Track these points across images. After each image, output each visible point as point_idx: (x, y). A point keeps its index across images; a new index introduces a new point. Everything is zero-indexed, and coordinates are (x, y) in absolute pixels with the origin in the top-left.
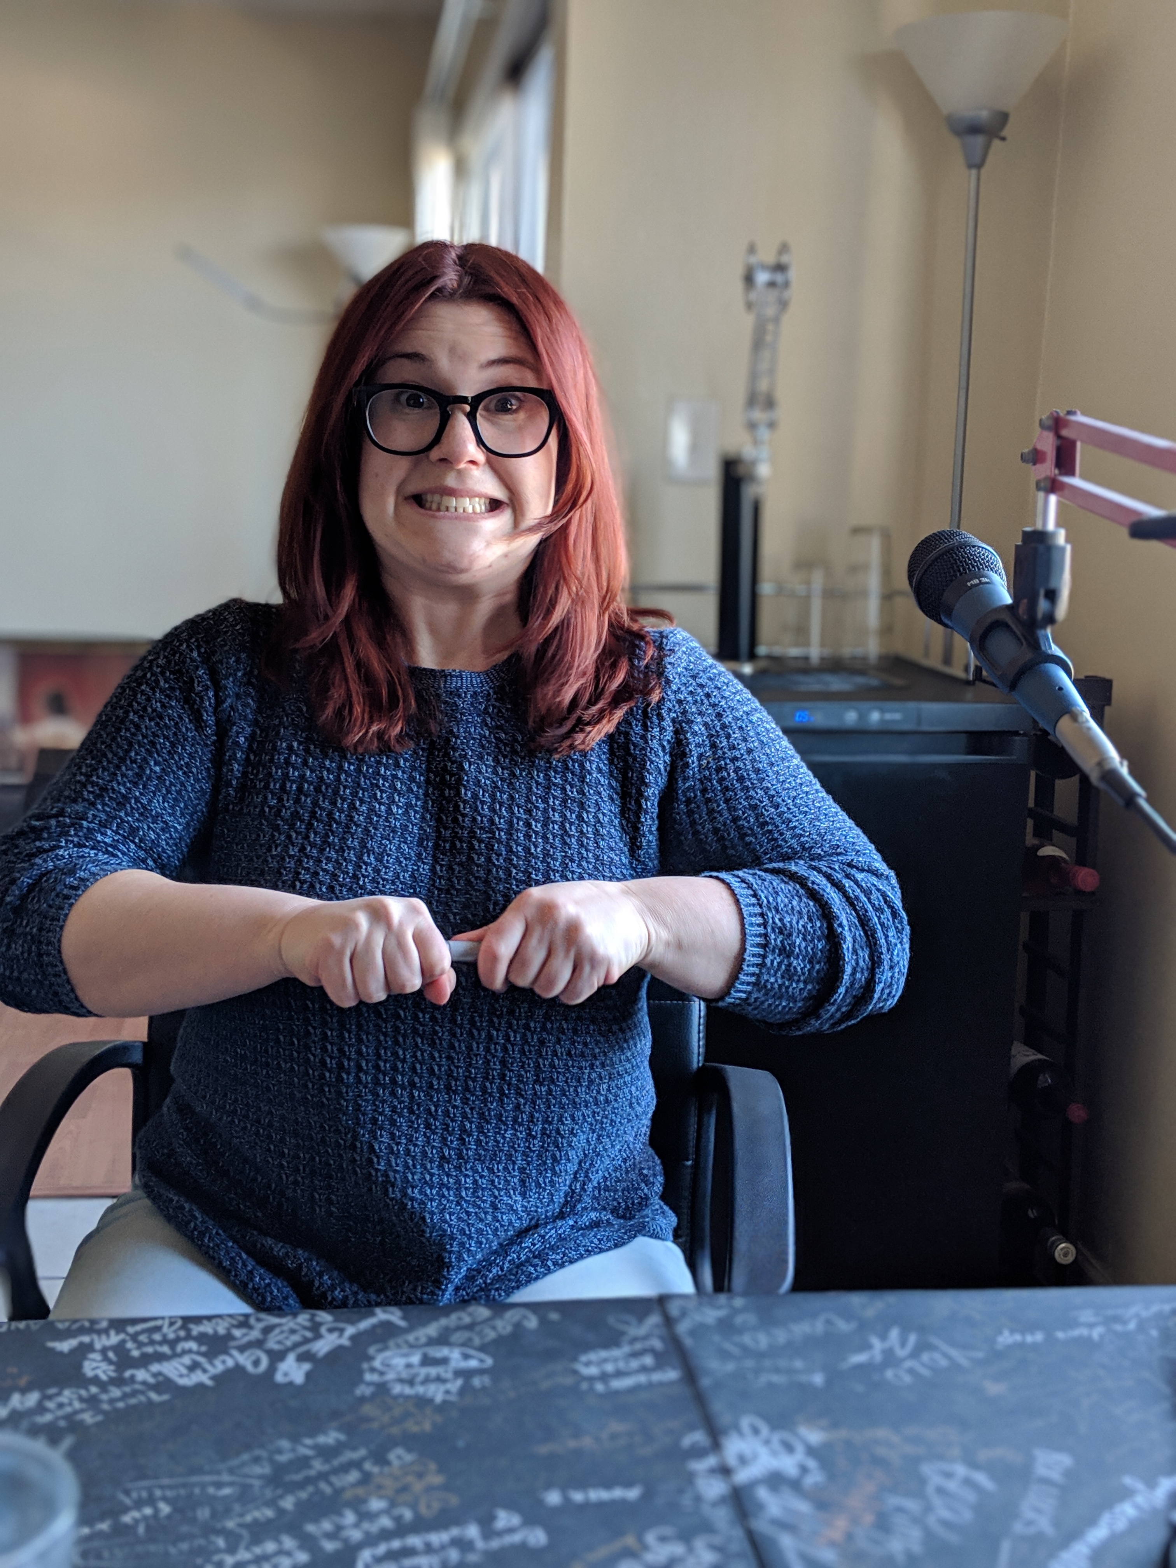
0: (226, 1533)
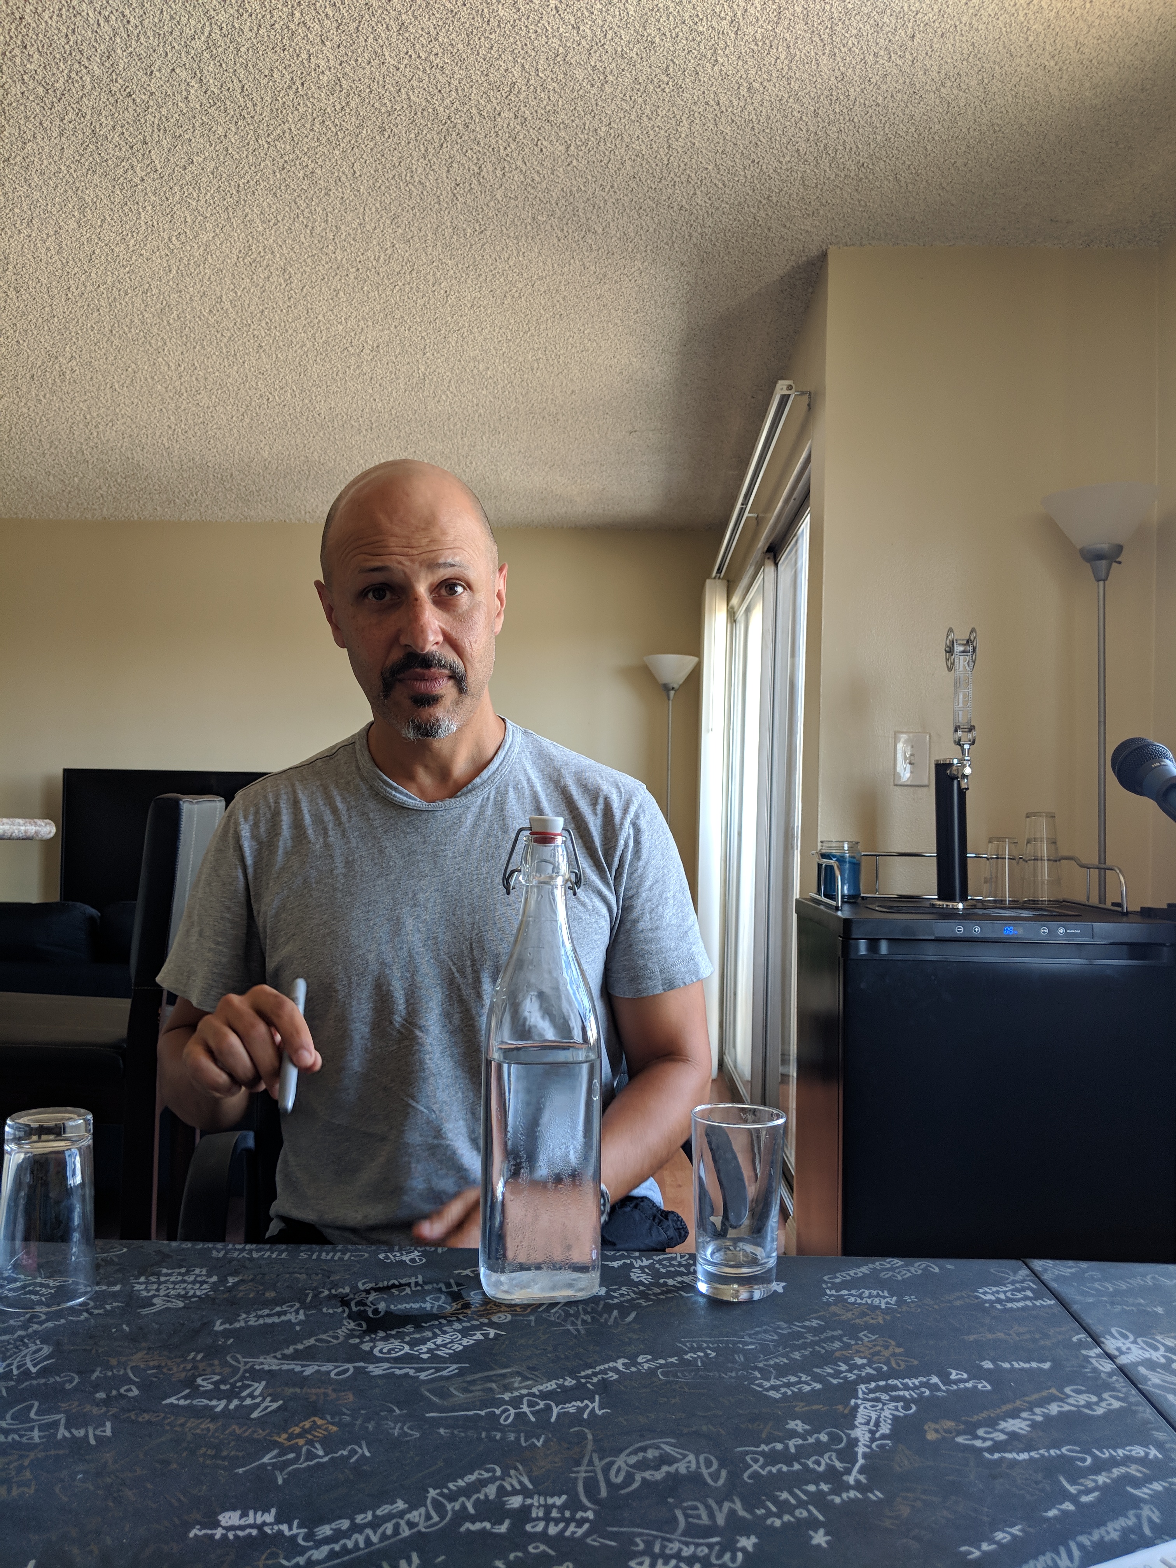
0: (760, 1370)
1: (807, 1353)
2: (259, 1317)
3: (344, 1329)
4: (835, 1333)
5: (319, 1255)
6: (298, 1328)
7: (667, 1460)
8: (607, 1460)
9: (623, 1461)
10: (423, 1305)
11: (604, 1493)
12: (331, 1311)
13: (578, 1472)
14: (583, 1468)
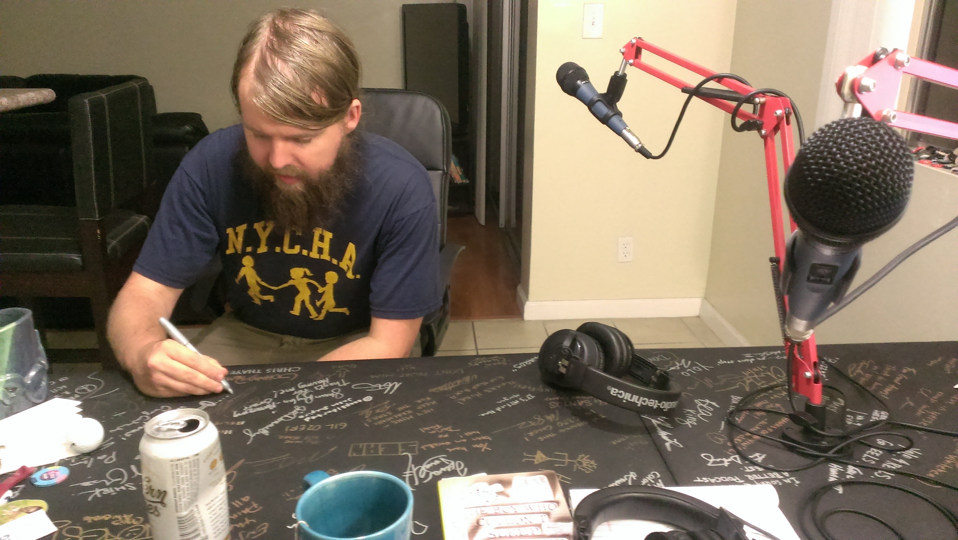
1: (503, 407)
2: (254, 408)
3: (295, 411)
4: (515, 396)
5: (276, 371)
6: (273, 412)
7: (443, 465)
8: (418, 467)
9: (425, 467)
10: (330, 395)
11: (417, 483)
12: (287, 402)
13: (405, 474)
14: (408, 472)
